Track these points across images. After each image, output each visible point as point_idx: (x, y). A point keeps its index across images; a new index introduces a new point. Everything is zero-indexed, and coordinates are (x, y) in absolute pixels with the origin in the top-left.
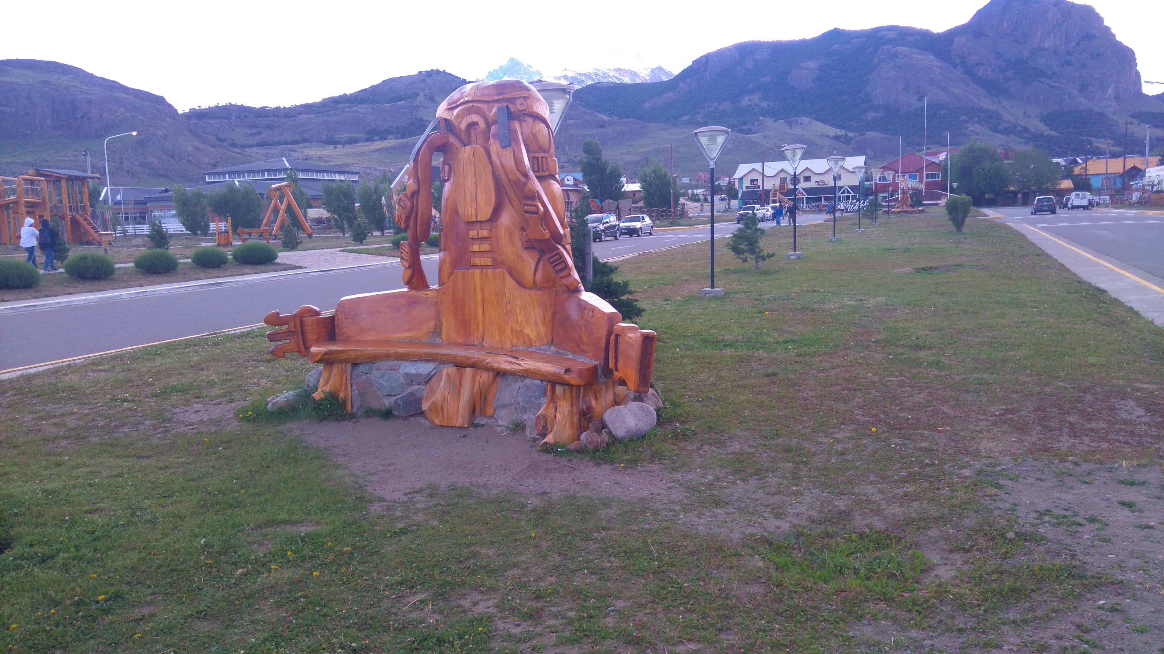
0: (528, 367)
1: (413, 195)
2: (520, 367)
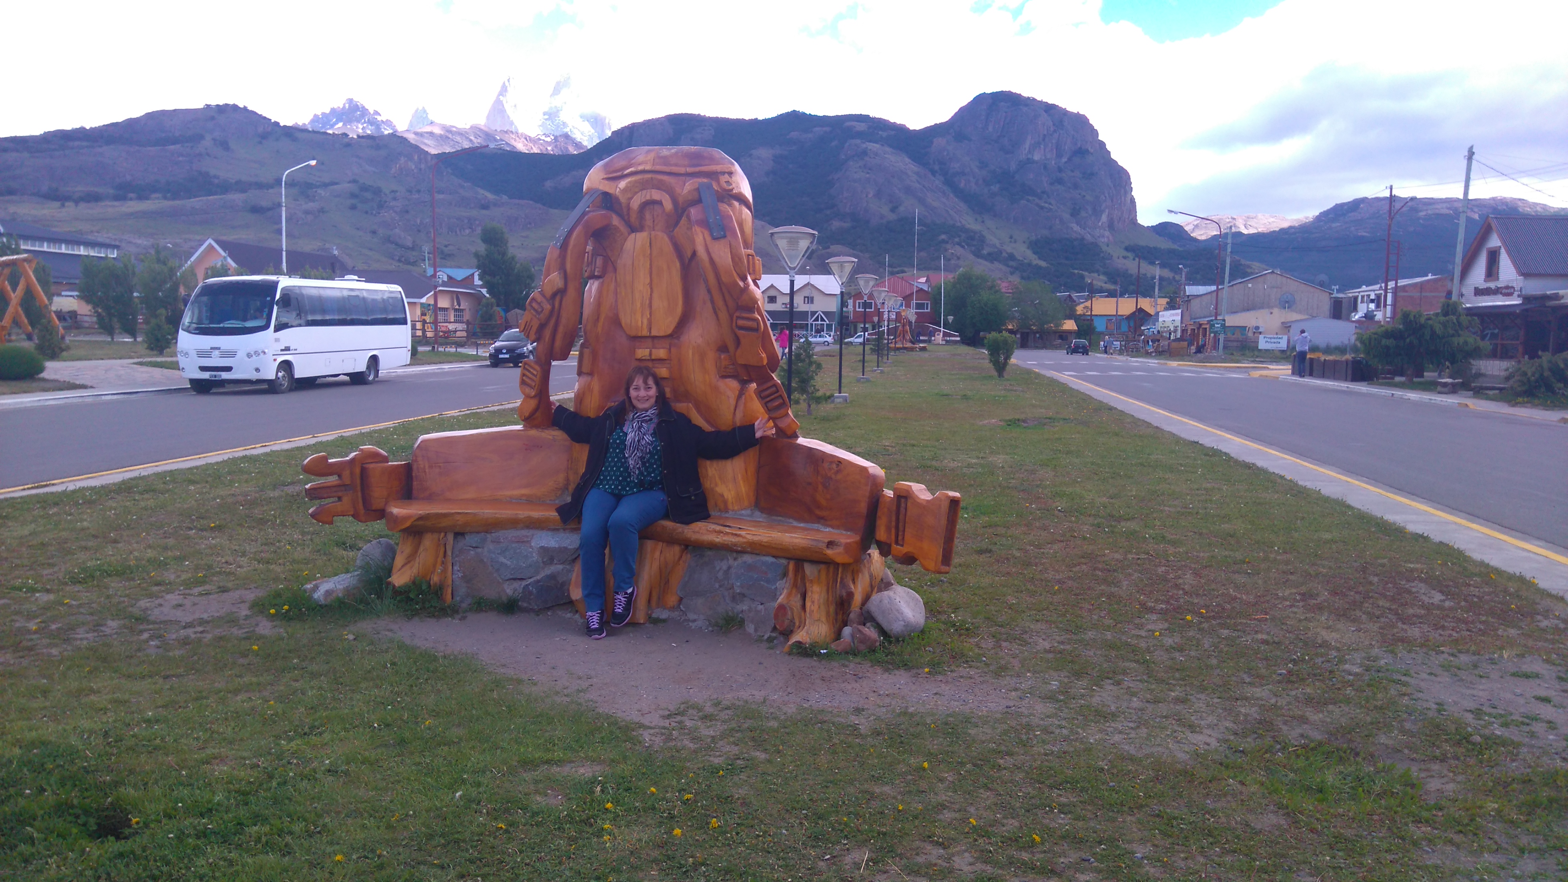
0: (756, 538)
1: (554, 295)
2: (741, 539)
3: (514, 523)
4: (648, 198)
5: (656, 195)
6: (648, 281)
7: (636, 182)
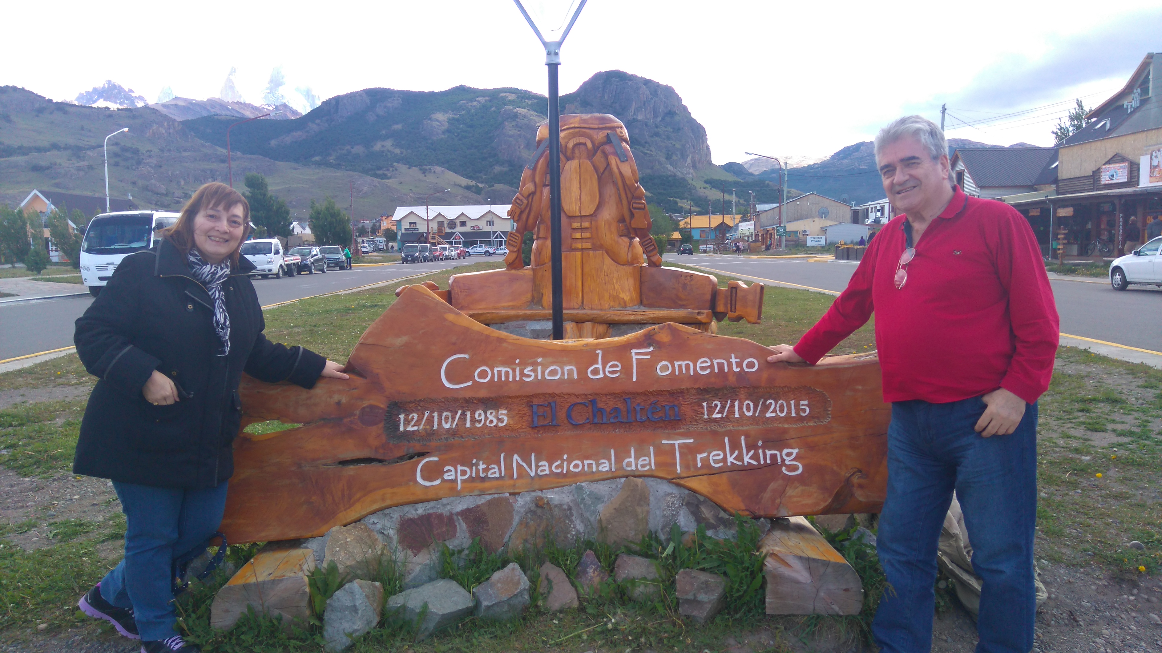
1: (529, 195)
3: (517, 318)
4: (578, 141)
5: (582, 140)
6: (578, 186)
7: (570, 133)
